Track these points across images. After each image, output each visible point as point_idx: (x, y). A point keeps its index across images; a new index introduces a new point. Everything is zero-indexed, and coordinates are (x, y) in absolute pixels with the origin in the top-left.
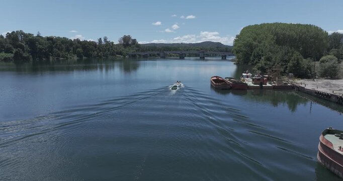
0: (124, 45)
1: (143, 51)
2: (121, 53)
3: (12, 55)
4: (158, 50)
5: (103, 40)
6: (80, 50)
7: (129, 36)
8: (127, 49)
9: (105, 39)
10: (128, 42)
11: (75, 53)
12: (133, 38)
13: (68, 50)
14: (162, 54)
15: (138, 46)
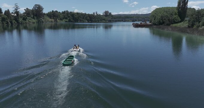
0: (105, 15)
1: (114, 18)
2: (104, 20)
3: (68, 20)
4: (122, 18)
5: (95, 13)
6: (88, 18)
7: (108, 11)
8: (107, 18)
9: (96, 13)
10: (107, 14)
11: (86, 19)
12: (110, 12)
13: (83, 18)
14: (124, 20)
15: (112, 16)
